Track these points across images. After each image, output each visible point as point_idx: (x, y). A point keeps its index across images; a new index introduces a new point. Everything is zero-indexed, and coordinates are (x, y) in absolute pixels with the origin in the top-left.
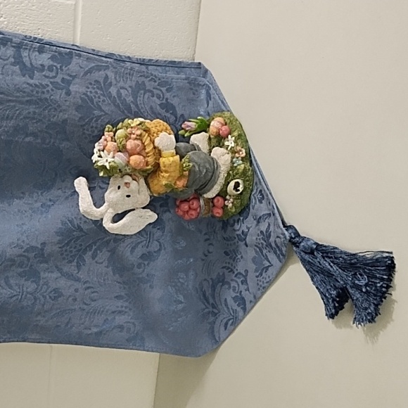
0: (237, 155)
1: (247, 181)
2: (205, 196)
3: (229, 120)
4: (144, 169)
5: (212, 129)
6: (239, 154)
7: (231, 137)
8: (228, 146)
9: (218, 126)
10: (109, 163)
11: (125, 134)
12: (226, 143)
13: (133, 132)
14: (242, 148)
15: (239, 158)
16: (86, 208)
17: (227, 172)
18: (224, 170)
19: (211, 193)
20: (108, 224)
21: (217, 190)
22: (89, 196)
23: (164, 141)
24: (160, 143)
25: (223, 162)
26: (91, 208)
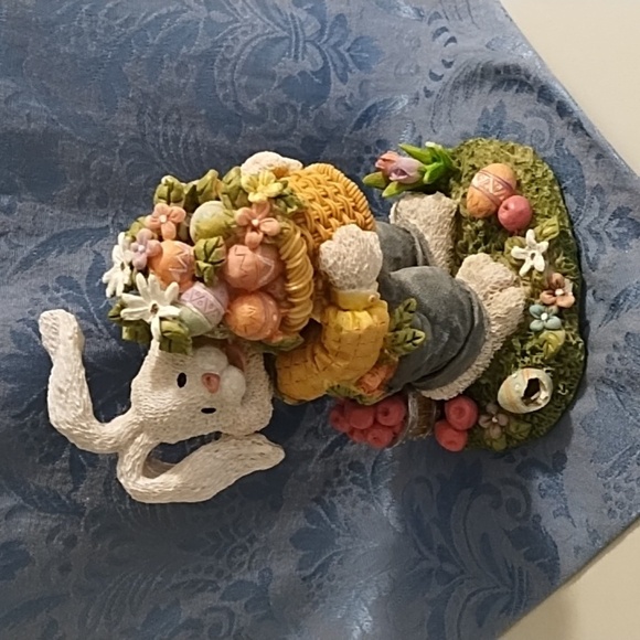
0: (545, 296)
1: (563, 377)
2: (426, 394)
3: (529, 176)
4: (274, 341)
5: (475, 200)
6: (554, 295)
7: (536, 239)
8: (523, 261)
9: (496, 194)
10: (162, 319)
11: (226, 223)
12: (516, 251)
13: (255, 222)
14: (564, 275)
15: (551, 308)
16: (68, 423)
17: (507, 337)
18: (498, 334)
19: (445, 389)
20: (132, 480)
21: (466, 385)
22: (83, 387)
23: (349, 259)
24: (335, 262)
25: (500, 311)
26: (84, 424)
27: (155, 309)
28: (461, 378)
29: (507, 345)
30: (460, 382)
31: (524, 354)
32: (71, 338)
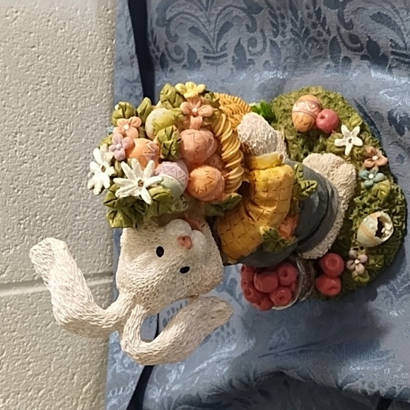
0: (367, 163)
1: (395, 214)
2: (307, 255)
3: (326, 101)
4: (224, 199)
5: (300, 119)
6: (372, 161)
7: (349, 129)
8: (344, 147)
9: (313, 111)
10: (148, 188)
11: (175, 116)
12: (338, 142)
13: (195, 110)
14: (375, 147)
15: (373, 169)
16: (78, 312)
17: (349, 199)
18: (345, 197)
19: (320, 247)
20: (136, 345)
21: (332, 240)
22: (83, 281)
23: (259, 130)
24: (251, 135)
25: (342, 180)
26: (91, 310)
27: (141, 184)
28: (329, 235)
29: (352, 204)
30: (329, 239)
31: (365, 206)
32: (65, 249)
